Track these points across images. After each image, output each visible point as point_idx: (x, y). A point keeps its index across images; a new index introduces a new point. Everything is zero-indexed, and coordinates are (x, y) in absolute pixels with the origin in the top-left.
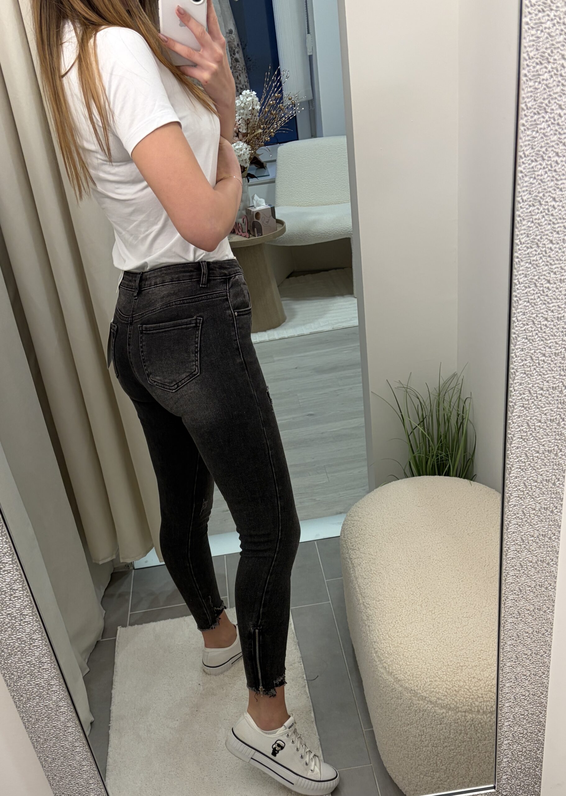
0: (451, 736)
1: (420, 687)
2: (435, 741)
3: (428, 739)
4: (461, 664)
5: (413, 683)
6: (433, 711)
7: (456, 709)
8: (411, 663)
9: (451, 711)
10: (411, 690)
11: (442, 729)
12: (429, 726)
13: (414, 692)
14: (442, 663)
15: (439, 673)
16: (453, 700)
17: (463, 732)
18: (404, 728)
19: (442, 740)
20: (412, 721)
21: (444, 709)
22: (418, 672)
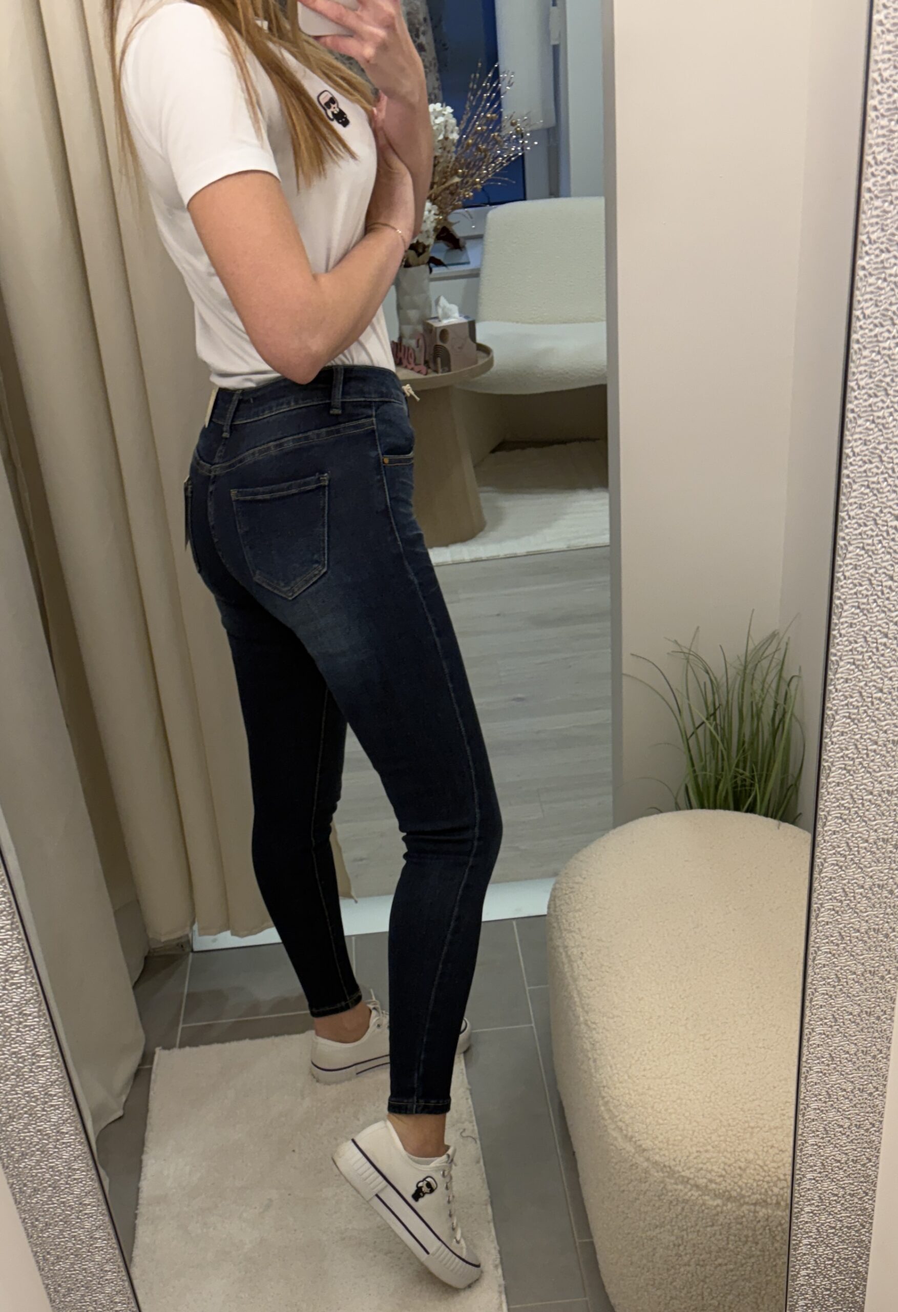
0: (730, 1246)
1: (680, 1161)
2: (701, 1255)
3: (691, 1251)
4: (752, 1124)
5: (667, 1154)
6: (701, 1202)
7: (739, 1200)
8: (666, 1122)
9: (732, 1203)
10: (665, 1166)
11: (715, 1234)
12: (692, 1229)
13: (668, 1169)
14: (718, 1121)
15: (714, 1137)
16: (735, 1183)
17: (751, 1239)
18: (649, 1233)
19: (714, 1254)
20: (663, 1220)
21: (720, 1198)
22: (676, 1136)
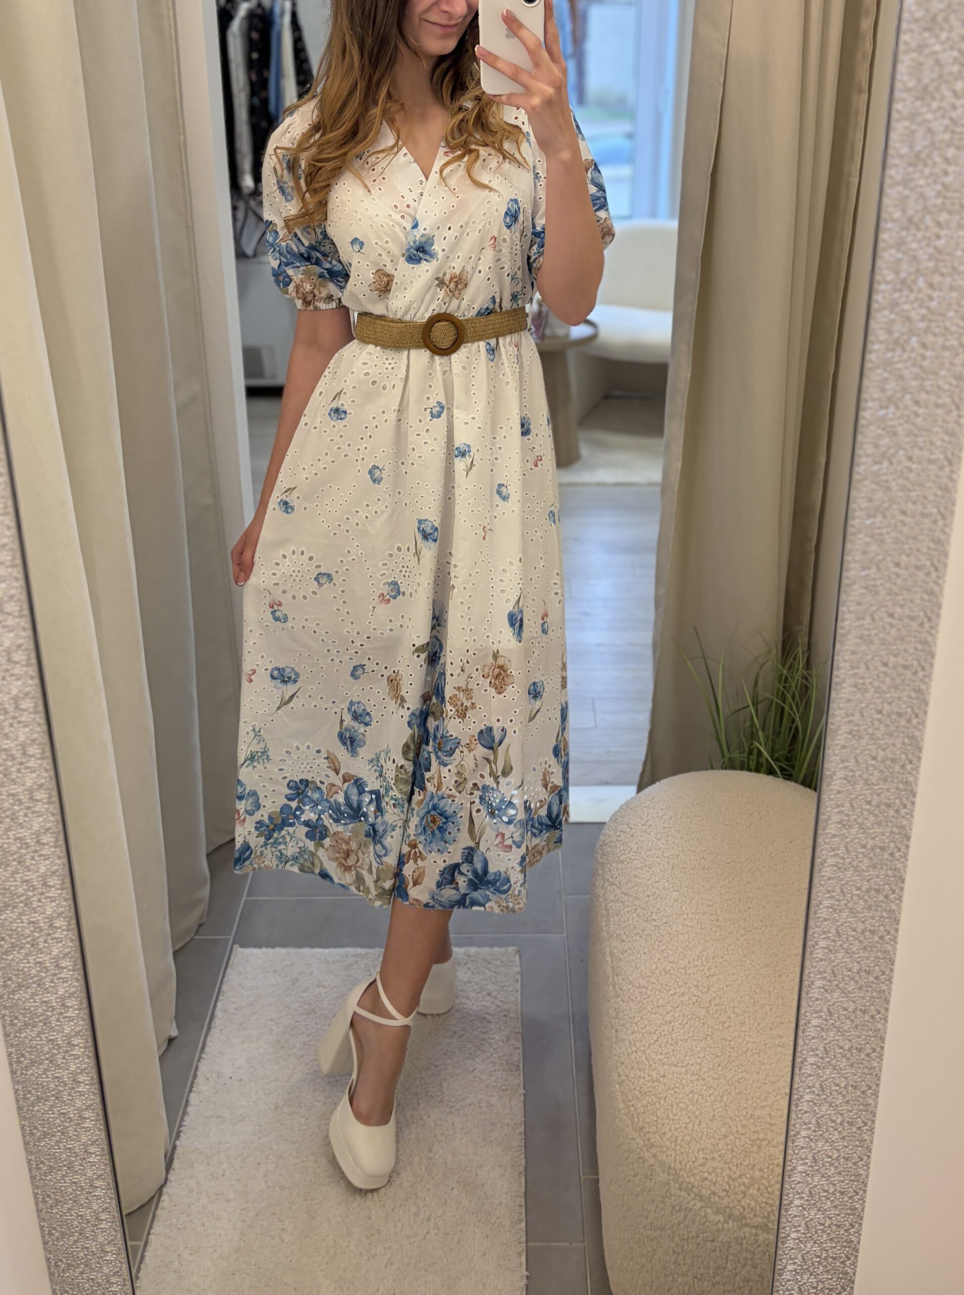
0: (729, 1265)
1: (686, 1165)
2: (699, 1268)
5: (673, 1155)
6: (703, 1214)
7: (741, 1220)
8: (676, 1118)
9: (734, 1221)
10: (670, 1167)
11: (714, 1251)
12: (693, 1240)
13: (673, 1172)
14: (728, 1126)
15: (720, 1146)
16: (738, 1201)
17: (749, 1262)
19: (712, 1270)
20: (664, 1223)
21: (721, 1214)
22: (685, 1135)
